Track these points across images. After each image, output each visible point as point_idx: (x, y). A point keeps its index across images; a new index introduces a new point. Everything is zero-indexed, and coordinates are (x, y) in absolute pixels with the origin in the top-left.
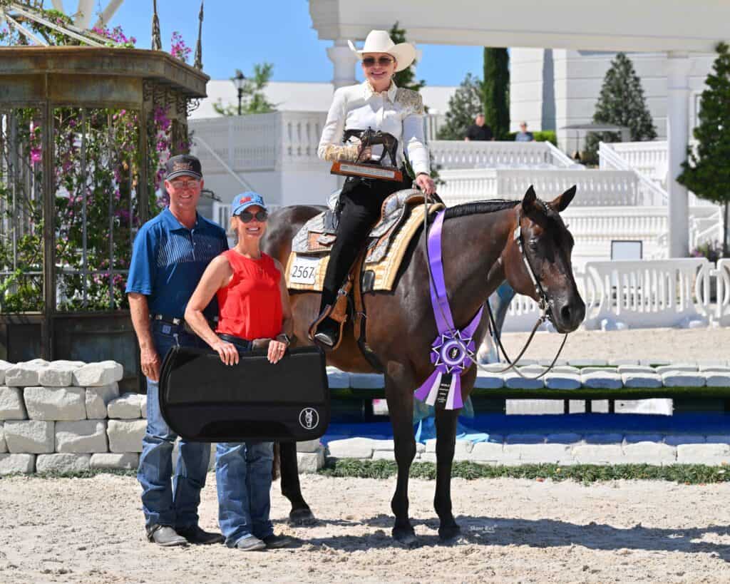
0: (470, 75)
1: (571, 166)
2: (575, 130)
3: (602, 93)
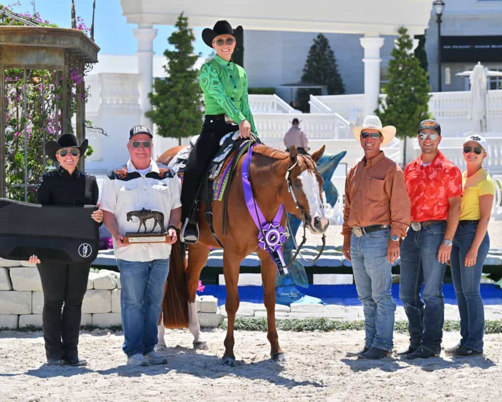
1: (292, 112)
2: (290, 87)
3: (308, 61)
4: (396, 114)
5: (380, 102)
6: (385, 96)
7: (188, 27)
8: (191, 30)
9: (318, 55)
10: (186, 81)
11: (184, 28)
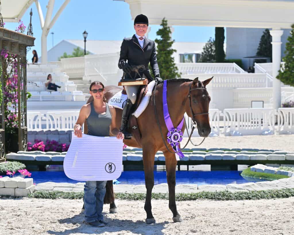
0: (211, 38)
1: (243, 72)
2: (249, 59)
3: (260, 44)
4: (289, 73)
5: (281, 66)
6: (283, 63)
7: (168, 26)
8: (169, 27)
9: (266, 40)
10: (166, 56)
11: (165, 27)
